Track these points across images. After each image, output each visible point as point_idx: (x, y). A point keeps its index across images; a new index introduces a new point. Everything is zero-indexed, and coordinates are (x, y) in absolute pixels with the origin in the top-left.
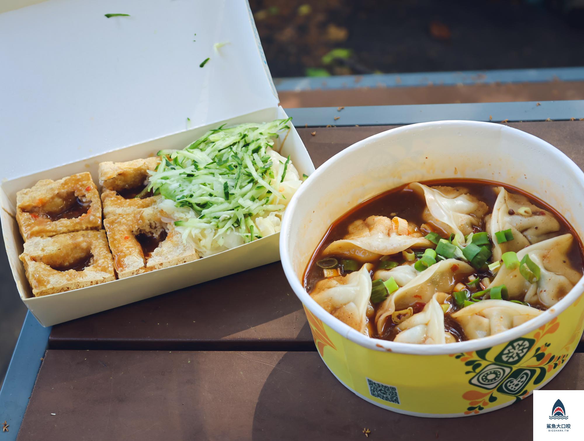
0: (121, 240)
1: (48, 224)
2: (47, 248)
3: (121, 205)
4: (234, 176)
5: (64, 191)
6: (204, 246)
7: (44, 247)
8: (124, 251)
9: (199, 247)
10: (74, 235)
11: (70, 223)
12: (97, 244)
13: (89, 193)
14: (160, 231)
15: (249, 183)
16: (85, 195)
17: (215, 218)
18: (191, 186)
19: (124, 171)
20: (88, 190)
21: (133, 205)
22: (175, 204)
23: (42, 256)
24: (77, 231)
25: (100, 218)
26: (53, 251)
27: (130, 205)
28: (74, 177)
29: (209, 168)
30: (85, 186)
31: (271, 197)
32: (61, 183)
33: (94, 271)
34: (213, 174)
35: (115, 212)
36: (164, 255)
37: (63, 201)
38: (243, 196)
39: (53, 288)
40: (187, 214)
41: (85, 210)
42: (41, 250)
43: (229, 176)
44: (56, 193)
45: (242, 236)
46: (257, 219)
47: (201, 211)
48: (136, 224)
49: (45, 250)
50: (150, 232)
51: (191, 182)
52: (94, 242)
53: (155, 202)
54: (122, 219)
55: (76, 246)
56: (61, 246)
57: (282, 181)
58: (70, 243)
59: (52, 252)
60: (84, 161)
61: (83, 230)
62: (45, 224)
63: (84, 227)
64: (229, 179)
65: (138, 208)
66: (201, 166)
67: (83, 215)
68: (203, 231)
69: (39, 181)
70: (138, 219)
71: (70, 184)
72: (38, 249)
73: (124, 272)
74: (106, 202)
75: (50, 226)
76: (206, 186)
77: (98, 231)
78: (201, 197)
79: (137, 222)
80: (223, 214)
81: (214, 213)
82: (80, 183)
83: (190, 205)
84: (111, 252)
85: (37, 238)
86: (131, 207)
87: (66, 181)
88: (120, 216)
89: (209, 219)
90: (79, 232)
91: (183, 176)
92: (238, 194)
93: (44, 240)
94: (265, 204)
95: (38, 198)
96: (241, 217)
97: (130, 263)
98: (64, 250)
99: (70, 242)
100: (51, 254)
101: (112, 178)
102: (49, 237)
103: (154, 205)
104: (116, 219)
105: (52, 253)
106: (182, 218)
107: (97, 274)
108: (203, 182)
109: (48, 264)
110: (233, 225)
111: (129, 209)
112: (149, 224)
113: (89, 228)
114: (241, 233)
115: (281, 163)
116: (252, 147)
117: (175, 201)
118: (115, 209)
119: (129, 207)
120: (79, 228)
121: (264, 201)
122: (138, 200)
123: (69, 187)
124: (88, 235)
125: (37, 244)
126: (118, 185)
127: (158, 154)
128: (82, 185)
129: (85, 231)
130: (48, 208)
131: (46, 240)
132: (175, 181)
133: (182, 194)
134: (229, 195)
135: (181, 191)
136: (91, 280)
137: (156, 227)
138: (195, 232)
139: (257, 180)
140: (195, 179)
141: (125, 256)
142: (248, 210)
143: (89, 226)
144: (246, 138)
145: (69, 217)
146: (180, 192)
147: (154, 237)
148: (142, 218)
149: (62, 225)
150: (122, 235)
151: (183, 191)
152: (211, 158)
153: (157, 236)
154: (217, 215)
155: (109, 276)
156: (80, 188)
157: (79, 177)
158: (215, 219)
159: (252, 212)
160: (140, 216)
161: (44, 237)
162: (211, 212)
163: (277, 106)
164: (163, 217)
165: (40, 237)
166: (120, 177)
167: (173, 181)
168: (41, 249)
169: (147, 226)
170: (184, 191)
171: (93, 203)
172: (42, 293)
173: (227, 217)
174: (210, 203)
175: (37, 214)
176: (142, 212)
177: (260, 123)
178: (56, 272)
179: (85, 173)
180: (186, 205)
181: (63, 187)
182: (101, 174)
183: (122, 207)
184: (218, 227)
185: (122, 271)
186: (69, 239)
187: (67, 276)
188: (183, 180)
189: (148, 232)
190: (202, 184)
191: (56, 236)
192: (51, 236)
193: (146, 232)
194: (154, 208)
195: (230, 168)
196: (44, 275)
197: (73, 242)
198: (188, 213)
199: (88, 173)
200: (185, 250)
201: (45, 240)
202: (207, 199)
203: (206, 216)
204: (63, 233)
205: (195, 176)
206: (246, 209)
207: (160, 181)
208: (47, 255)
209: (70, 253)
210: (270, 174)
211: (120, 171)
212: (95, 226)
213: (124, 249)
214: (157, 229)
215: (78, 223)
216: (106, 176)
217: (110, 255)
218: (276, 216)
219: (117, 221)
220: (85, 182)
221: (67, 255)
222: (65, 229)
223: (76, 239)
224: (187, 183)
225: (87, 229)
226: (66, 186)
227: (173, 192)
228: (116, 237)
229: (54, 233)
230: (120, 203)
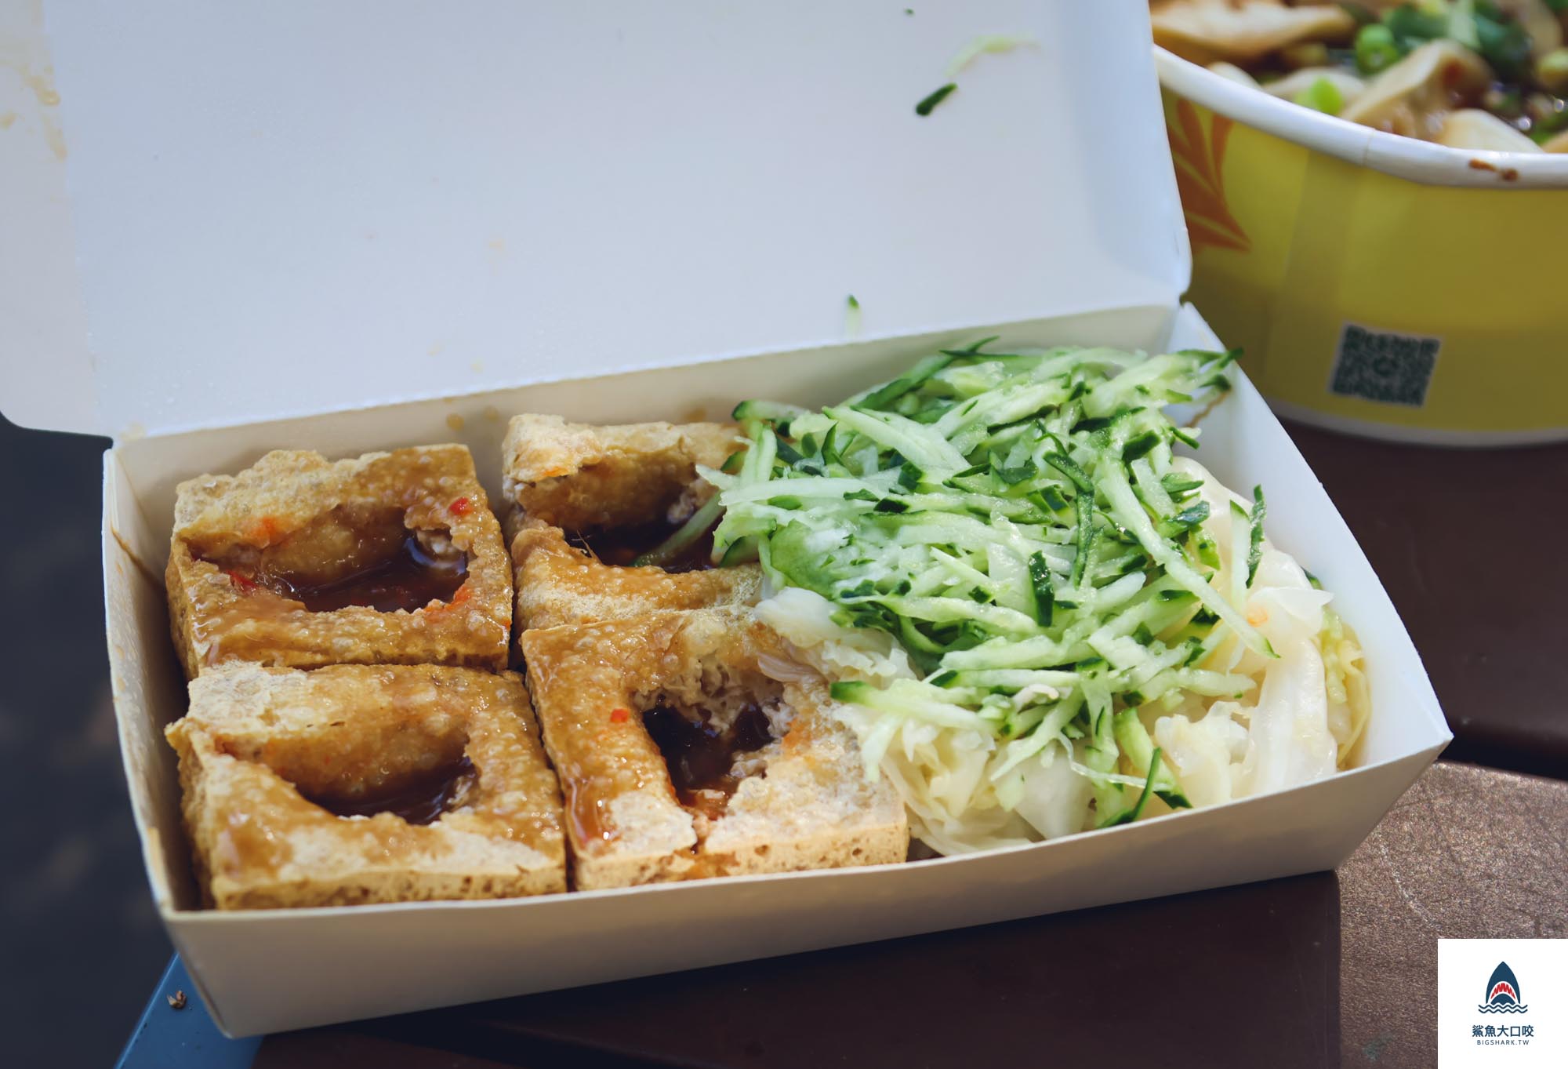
0: (598, 722)
1: (299, 619)
2: (286, 711)
3: (592, 587)
4: (1066, 535)
5: (363, 500)
6: (940, 800)
7: (276, 708)
8: (609, 771)
9: (921, 802)
10: (397, 677)
11: (386, 625)
12: (495, 726)
13: (464, 522)
14: (737, 709)
15: (1127, 569)
16: (449, 528)
17: (999, 691)
18: (893, 549)
19: (607, 457)
20: (459, 509)
21: (638, 591)
22: (833, 610)
23: (265, 740)
24: (413, 661)
25: (506, 628)
26: (309, 726)
27: (627, 590)
28: (405, 457)
29: (964, 489)
30: (449, 496)
31: (1211, 639)
32: (354, 472)
33: (482, 833)
34: (984, 516)
35: (569, 610)
36: (777, 811)
37: (356, 541)
38: (1107, 616)
39: (303, 885)
40: (879, 658)
41: (447, 587)
42: (262, 717)
43: (1045, 533)
44: (334, 506)
45: (1101, 785)
46: (1162, 722)
47: (940, 657)
48: (656, 665)
49: (278, 718)
50: (698, 705)
51: (891, 531)
52: (482, 714)
53: (726, 590)
54: (599, 638)
55: (407, 722)
56: (345, 712)
57: (1248, 583)
58: (384, 705)
59: (307, 733)
60: (448, 400)
61: (436, 662)
62: (285, 614)
63: (442, 651)
64: (1045, 542)
65: (661, 605)
66: (932, 478)
67: (434, 603)
68: (945, 735)
69: (272, 453)
70: (662, 649)
71: (388, 480)
72: (250, 710)
73: (608, 859)
74: (534, 566)
75: (306, 626)
76: (955, 555)
77: (494, 672)
78: (937, 600)
79: (659, 660)
80: (1033, 683)
81: (995, 672)
82: (429, 481)
83: (890, 624)
84: (550, 765)
85: (245, 664)
86: (630, 598)
87: (373, 465)
88: (592, 628)
89: (972, 691)
90: (421, 669)
91: (859, 503)
92: (1091, 609)
93: (278, 676)
94: (1186, 664)
95: (259, 514)
96: (1099, 705)
97: (636, 825)
98: (358, 732)
99: (384, 700)
100: (303, 740)
101: (558, 479)
102: (297, 667)
103: (723, 602)
104: (575, 637)
105: (305, 735)
106: (855, 671)
107: (495, 850)
108: (944, 541)
109: (284, 773)
110: (1064, 731)
111: (624, 605)
112: (700, 674)
113: (460, 660)
114: (1097, 769)
115: (1237, 515)
116: (1121, 434)
117: (830, 598)
118: (569, 595)
119: (624, 598)
120: (421, 653)
121: (1182, 651)
122: (658, 576)
123: (384, 489)
124: (456, 685)
125: (244, 691)
126: (574, 509)
127: (738, 414)
128: (437, 491)
129: (444, 668)
130: (295, 559)
131: (285, 681)
132: (829, 522)
133: (860, 575)
134: (1055, 608)
135: (854, 563)
136: (466, 871)
137: (721, 691)
138: (917, 740)
139: (1163, 566)
140: (910, 524)
141: (613, 792)
142: (1126, 679)
143: (463, 650)
144: (1084, 397)
145: (384, 605)
146: (853, 568)
147: (712, 728)
148: (677, 645)
149: (354, 631)
150: (599, 703)
151: (863, 562)
152: (962, 451)
153: (725, 727)
154: (1009, 679)
155: (545, 865)
156: (428, 501)
157: (424, 460)
158: (1001, 696)
159: (1140, 690)
160: (671, 636)
161: (275, 665)
162: (982, 667)
163: (1176, 302)
164: (765, 656)
165: (259, 663)
166: (585, 478)
167: (819, 520)
168: (261, 711)
169: (691, 681)
170: (871, 566)
171: (480, 561)
172: (249, 900)
173: (1045, 696)
174: (976, 627)
175: (251, 576)
176: (681, 622)
177: (1127, 349)
178: (318, 813)
179: (450, 446)
180: (877, 622)
181: (363, 486)
182: (518, 457)
183: (596, 592)
184: (1005, 730)
185: (600, 853)
186: (379, 687)
187: (369, 839)
188: (862, 520)
189: (692, 706)
190: (942, 548)
191: (326, 668)
192: (308, 668)
193: (684, 705)
194: (727, 614)
195: (1051, 500)
196: (269, 821)
197: (398, 704)
198: (882, 657)
199: (464, 448)
200: (865, 804)
201: (280, 678)
202: (961, 607)
203: (964, 677)
204: (355, 662)
205: (909, 510)
206: (1123, 674)
207: (764, 511)
208: (282, 741)
209: (378, 745)
210: (1203, 546)
211: (590, 455)
212: (482, 653)
213: (613, 763)
214: (726, 698)
215: (420, 632)
216: (538, 465)
217: (548, 777)
218: (1235, 717)
219: (580, 643)
220: (446, 481)
221: (366, 751)
222: (362, 649)
223: (408, 693)
224: (875, 535)
225: (451, 661)
226: (371, 487)
227: (821, 563)
228: (578, 708)
229: (319, 658)
230: (588, 575)
